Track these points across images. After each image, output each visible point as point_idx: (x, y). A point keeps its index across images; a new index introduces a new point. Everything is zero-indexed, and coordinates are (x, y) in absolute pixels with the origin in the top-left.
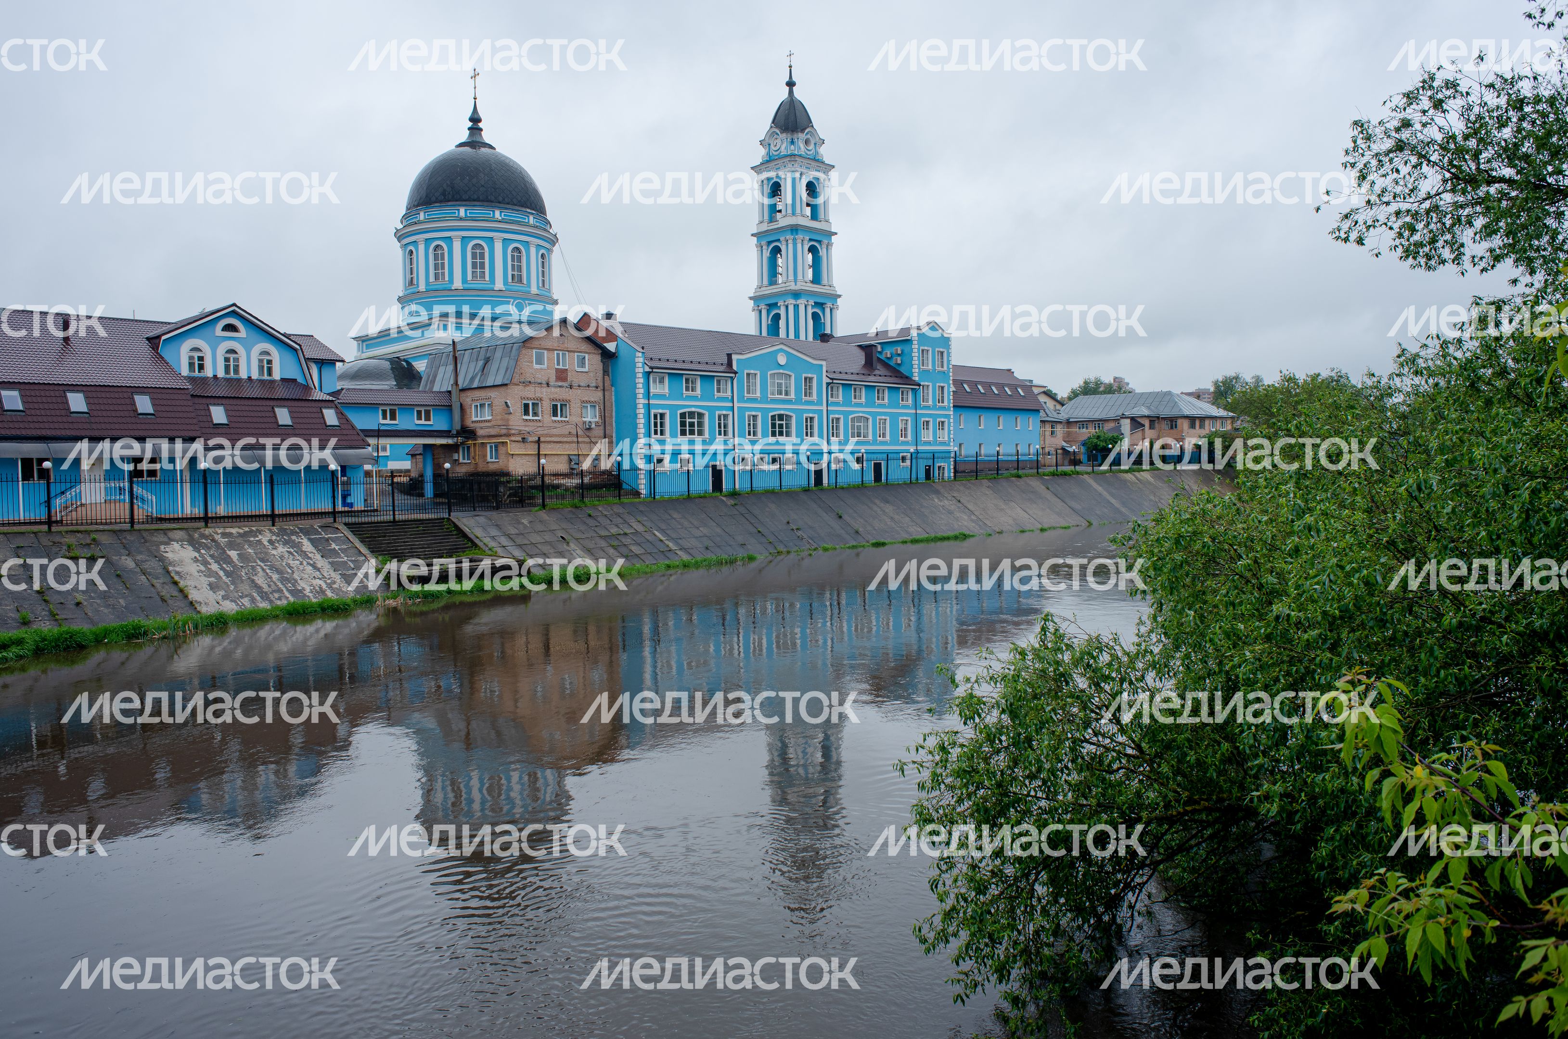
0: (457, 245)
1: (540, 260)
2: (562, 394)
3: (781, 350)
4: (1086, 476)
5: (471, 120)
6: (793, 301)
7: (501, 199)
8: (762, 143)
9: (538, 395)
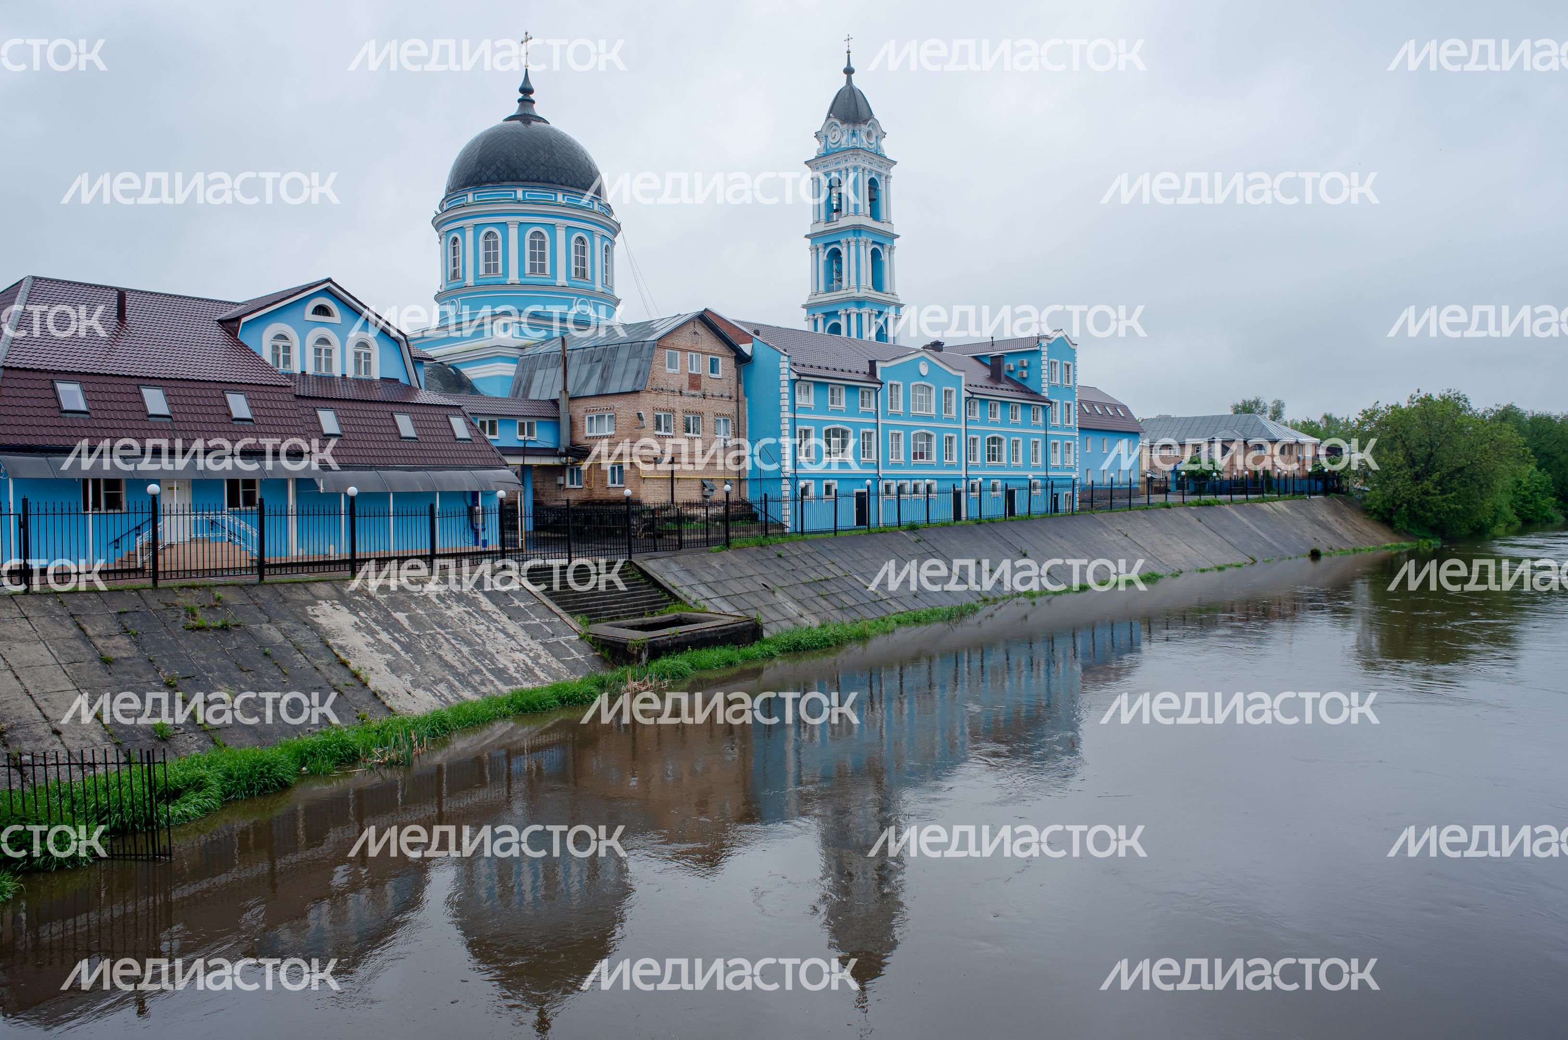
0: (513, 232)
1: (604, 253)
2: (695, 404)
3: (923, 358)
5: (522, 90)
6: (855, 310)
7: (563, 180)
8: (817, 135)
9: (671, 406)
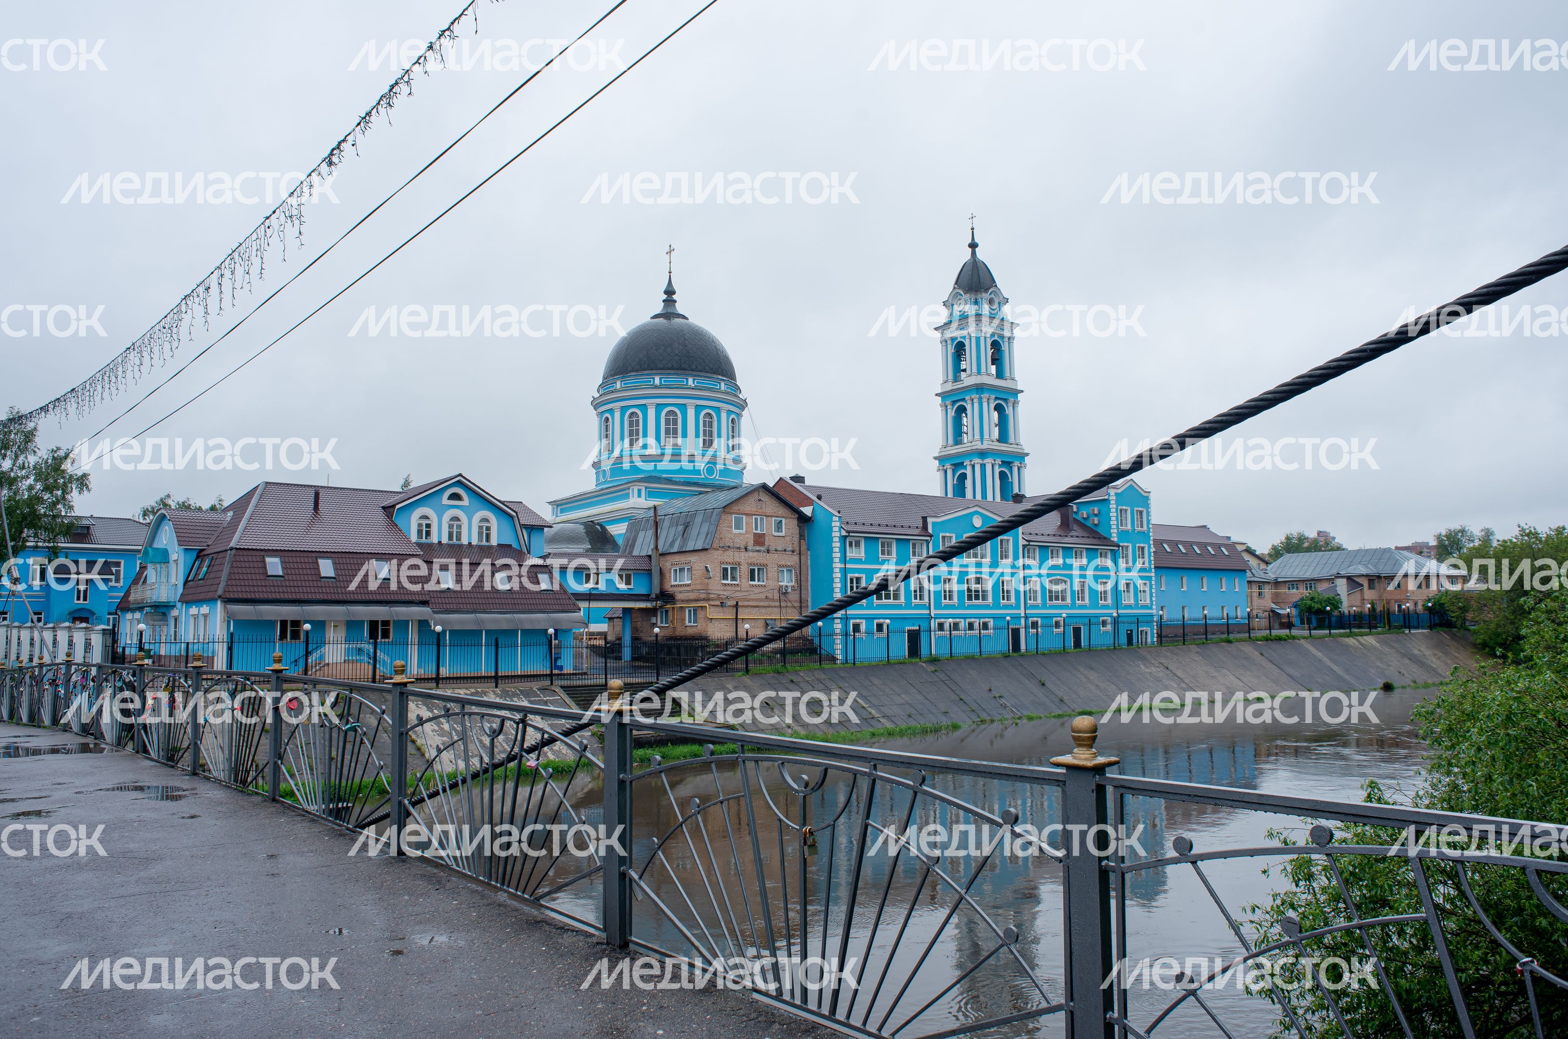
0: (651, 412)
1: (730, 425)
2: (760, 558)
3: (977, 513)
4: (1302, 641)
5: (666, 292)
6: (980, 461)
7: (694, 367)
8: (944, 303)
9: (737, 559)
